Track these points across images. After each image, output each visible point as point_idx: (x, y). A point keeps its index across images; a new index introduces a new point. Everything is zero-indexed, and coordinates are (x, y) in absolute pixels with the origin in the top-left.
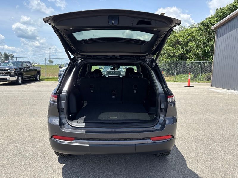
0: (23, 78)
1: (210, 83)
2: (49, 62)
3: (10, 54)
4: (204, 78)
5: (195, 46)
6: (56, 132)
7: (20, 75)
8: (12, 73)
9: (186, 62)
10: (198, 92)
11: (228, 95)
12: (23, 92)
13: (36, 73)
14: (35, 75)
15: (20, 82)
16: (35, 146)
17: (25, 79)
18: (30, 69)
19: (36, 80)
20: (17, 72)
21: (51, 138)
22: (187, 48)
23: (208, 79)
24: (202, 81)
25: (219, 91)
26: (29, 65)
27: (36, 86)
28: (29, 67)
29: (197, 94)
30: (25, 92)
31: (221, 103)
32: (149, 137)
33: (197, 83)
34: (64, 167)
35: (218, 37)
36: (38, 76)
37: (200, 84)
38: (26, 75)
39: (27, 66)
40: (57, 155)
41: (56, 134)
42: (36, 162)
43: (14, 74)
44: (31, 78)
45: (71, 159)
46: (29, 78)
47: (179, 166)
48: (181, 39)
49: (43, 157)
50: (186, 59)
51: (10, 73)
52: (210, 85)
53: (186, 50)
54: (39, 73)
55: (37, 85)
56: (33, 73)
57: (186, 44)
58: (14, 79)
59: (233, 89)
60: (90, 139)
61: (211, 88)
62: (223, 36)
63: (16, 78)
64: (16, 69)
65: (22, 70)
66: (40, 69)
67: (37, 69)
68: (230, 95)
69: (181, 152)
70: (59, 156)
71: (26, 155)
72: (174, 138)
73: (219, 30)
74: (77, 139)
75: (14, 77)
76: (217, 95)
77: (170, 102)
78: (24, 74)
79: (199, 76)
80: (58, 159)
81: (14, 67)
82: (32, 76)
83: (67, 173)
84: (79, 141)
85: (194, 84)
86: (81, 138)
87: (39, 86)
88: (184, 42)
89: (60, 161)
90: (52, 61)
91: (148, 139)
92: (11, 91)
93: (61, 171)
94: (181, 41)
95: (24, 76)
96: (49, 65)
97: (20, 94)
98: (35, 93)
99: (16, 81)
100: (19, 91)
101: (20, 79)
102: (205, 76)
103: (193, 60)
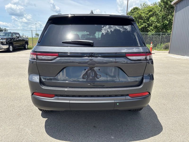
0: (13, 47)
1: (168, 51)
2: (36, 35)
3: (4, 28)
4: (162, 47)
5: (155, 20)
6: (36, 90)
7: (11, 44)
8: (4, 42)
9: (148, 33)
10: (159, 58)
11: (184, 60)
12: (13, 58)
13: (24, 43)
14: (24, 45)
15: (11, 50)
16: (21, 103)
17: (15, 47)
18: (19, 39)
19: (25, 49)
20: (8, 41)
21: (32, 95)
22: (148, 22)
23: (166, 48)
24: (160, 49)
25: (176, 57)
26: (18, 36)
27: (24, 53)
28: (18, 37)
29: (158, 60)
30: (15, 58)
31: (179, 66)
32: (128, 94)
33: (157, 51)
34: (46, 121)
35: (177, 11)
36: (26, 45)
37: (159, 52)
38: (16, 44)
39: (17, 36)
40: (41, 111)
41: (36, 91)
42: (21, 117)
43: (5, 43)
44: (20, 46)
45: (53, 113)
46: (19, 47)
47: (151, 120)
48: (143, 15)
49: (28, 112)
50: (148, 31)
51: (2, 42)
52: (168, 52)
53: (148, 24)
54: (27, 43)
55: (26, 52)
56: (21, 43)
57: (148, 19)
58: (6, 47)
59: (187, 56)
60: (69, 96)
61: (169, 55)
62: (181, 11)
63: (8, 47)
64: (7, 39)
65: (12, 40)
66: (27, 39)
67: (25, 39)
68: (186, 60)
69: (152, 108)
70: (42, 111)
71: (12, 111)
72: (150, 95)
73: (177, 5)
74: (57, 96)
75: (5, 46)
76: (175, 60)
77: (149, 59)
78: (14, 44)
79: (158, 45)
80: (42, 114)
81: (5, 37)
82: (21, 45)
83: (50, 126)
84: (59, 97)
85: (154, 52)
86: (60, 95)
87: (27, 53)
88: (146, 17)
89: (43, 116)
90: (38, 34)
91: (126, 96)
92: (3, 57)
93: (44, 124)
94: (143, 17)
95: (14, 45)
96: (36, 37)
97: (11, 60)
98: (24, 59)
99: (8, 49)
100: (10, 57)
101: (11, 47)
102: (163, 45)
103: (153, 32)
